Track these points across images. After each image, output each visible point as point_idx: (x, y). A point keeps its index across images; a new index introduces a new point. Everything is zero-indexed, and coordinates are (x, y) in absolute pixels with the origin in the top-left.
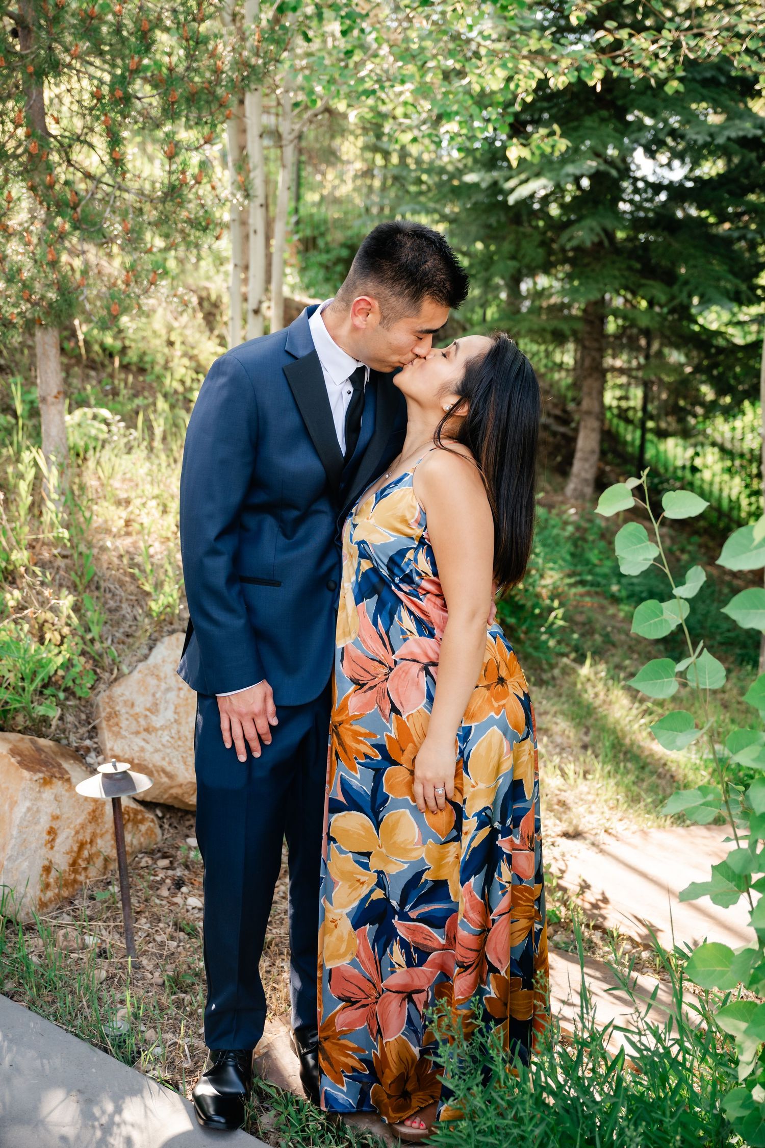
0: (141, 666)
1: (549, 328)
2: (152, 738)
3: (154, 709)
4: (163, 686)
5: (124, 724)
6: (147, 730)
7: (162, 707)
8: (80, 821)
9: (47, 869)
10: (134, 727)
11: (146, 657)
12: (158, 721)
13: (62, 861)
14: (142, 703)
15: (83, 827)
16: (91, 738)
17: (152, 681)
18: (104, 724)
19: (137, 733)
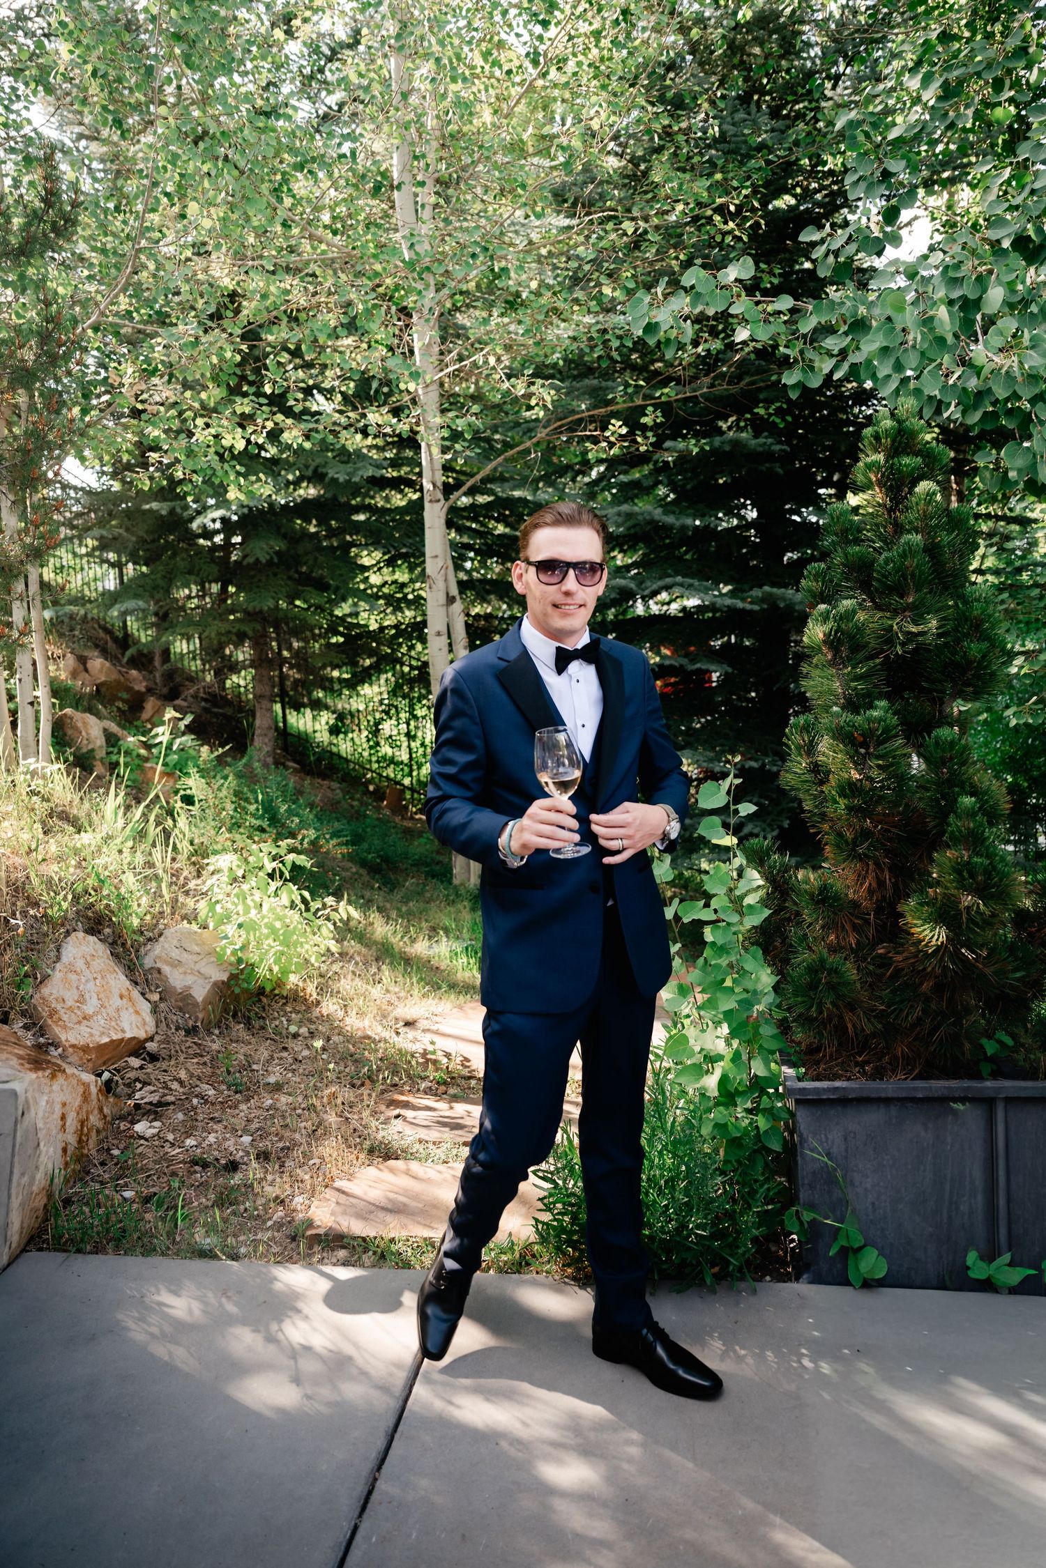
0: (58, 966)
1: (234, 630)
2: (91, 1023)
3: (81, 1000)
4: (83, 980)
5: (65, 1017)
6: (85, 1018)
7: (87, 996)
8: (77, 1103)
9: (65, 1150)
10: (75, 1019)
11: (58, 958)
12: (89, 1009)
13: (72, 1139)
14: (71, 997)
15: (80, 1108)
16: (42, 1036)
17: (73, 977)
18: (49, 1021)
19: (79, 1022)
